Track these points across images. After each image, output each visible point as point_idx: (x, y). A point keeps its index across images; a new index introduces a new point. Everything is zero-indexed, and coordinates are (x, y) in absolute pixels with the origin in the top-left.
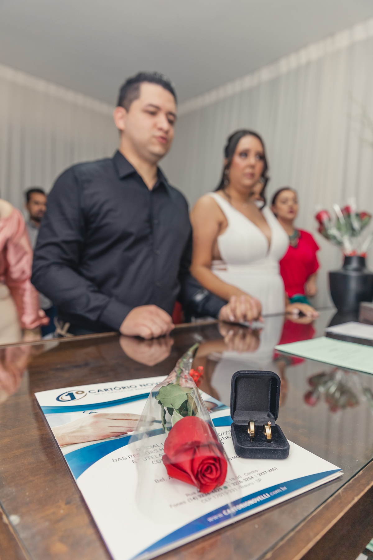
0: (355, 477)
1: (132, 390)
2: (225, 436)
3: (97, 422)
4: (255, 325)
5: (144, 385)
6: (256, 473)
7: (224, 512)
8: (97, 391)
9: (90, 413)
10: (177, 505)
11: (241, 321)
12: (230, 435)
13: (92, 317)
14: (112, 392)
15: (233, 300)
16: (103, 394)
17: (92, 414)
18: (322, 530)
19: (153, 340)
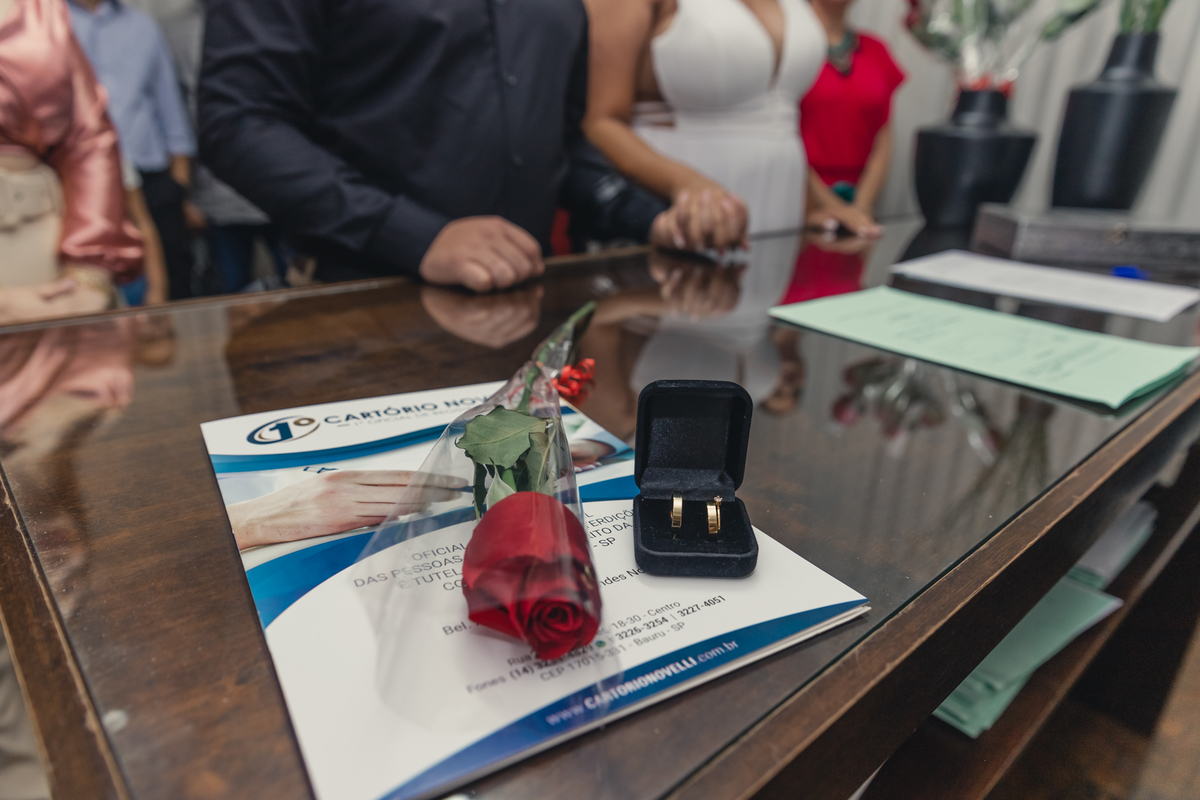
0: (896, 617)
1: (425, 415)
2: (620, 522)
3: (332, 492)
4: (729, 257)
5: (456, 404)
6: (677, 609)
7: (588, 703)
8: (344, 417)
9: (319, 472)
10: (484, 686)
11: (700, 248)
12: (630, 520)
13: (351, 241)
14: (380, 421)
15: (683, 198)
16: (356, 424)
17: (326, 474)
18: (802, 740)
19: (494, 294)
